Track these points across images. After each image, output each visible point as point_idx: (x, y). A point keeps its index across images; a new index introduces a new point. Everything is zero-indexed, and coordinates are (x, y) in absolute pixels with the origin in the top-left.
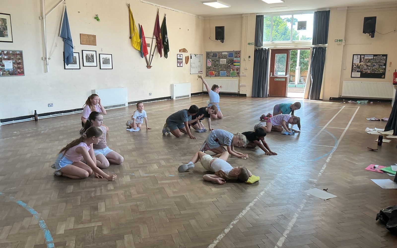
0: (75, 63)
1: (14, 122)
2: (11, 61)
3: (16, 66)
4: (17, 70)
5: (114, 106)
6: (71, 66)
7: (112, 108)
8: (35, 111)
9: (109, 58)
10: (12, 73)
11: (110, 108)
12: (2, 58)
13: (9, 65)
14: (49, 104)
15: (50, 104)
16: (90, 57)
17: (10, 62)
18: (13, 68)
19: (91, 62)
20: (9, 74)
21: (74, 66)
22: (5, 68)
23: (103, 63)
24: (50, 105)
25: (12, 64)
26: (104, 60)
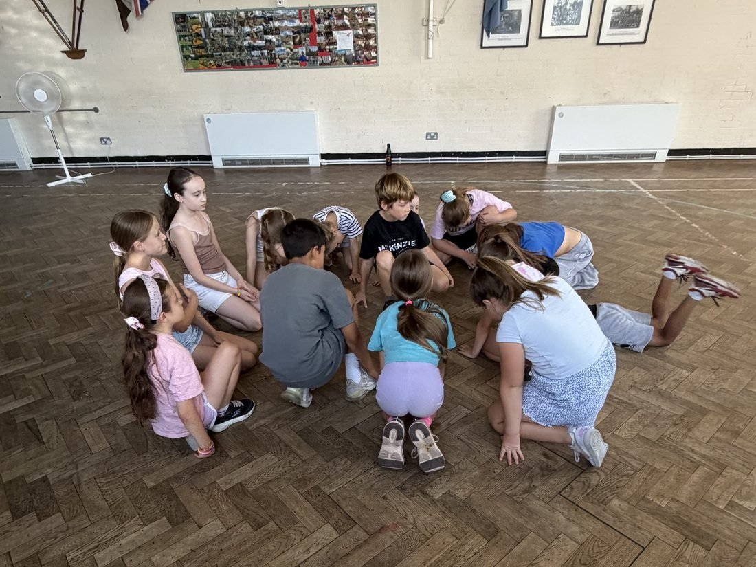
0: (516, 28)
1: (350, 161)
2: (351, 31)
3: (361, 43)
4: (363, 54)
5: (610, 156)
6: (499, 39)
7: (607, 160)
8: (389, 145)
9: (640, 8)
10: (350, 60)
11: (598, 159)
12: (333, 24)
13: (345, 41)
14: (428, 134)
15: (430, 134)
16: (568, 7)
17: (348, 35)
18: (354, 47)
19: (567, 24)
20: (345, 61)
21: (510, 39)
22: (338, 49)
23: (614, 24)
24: (432, 136)
25: (351, 38)
26: (616, 14)
